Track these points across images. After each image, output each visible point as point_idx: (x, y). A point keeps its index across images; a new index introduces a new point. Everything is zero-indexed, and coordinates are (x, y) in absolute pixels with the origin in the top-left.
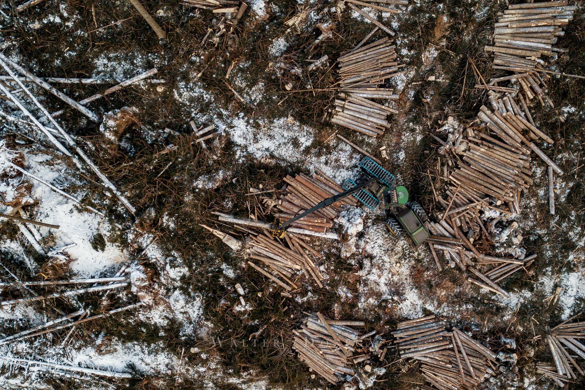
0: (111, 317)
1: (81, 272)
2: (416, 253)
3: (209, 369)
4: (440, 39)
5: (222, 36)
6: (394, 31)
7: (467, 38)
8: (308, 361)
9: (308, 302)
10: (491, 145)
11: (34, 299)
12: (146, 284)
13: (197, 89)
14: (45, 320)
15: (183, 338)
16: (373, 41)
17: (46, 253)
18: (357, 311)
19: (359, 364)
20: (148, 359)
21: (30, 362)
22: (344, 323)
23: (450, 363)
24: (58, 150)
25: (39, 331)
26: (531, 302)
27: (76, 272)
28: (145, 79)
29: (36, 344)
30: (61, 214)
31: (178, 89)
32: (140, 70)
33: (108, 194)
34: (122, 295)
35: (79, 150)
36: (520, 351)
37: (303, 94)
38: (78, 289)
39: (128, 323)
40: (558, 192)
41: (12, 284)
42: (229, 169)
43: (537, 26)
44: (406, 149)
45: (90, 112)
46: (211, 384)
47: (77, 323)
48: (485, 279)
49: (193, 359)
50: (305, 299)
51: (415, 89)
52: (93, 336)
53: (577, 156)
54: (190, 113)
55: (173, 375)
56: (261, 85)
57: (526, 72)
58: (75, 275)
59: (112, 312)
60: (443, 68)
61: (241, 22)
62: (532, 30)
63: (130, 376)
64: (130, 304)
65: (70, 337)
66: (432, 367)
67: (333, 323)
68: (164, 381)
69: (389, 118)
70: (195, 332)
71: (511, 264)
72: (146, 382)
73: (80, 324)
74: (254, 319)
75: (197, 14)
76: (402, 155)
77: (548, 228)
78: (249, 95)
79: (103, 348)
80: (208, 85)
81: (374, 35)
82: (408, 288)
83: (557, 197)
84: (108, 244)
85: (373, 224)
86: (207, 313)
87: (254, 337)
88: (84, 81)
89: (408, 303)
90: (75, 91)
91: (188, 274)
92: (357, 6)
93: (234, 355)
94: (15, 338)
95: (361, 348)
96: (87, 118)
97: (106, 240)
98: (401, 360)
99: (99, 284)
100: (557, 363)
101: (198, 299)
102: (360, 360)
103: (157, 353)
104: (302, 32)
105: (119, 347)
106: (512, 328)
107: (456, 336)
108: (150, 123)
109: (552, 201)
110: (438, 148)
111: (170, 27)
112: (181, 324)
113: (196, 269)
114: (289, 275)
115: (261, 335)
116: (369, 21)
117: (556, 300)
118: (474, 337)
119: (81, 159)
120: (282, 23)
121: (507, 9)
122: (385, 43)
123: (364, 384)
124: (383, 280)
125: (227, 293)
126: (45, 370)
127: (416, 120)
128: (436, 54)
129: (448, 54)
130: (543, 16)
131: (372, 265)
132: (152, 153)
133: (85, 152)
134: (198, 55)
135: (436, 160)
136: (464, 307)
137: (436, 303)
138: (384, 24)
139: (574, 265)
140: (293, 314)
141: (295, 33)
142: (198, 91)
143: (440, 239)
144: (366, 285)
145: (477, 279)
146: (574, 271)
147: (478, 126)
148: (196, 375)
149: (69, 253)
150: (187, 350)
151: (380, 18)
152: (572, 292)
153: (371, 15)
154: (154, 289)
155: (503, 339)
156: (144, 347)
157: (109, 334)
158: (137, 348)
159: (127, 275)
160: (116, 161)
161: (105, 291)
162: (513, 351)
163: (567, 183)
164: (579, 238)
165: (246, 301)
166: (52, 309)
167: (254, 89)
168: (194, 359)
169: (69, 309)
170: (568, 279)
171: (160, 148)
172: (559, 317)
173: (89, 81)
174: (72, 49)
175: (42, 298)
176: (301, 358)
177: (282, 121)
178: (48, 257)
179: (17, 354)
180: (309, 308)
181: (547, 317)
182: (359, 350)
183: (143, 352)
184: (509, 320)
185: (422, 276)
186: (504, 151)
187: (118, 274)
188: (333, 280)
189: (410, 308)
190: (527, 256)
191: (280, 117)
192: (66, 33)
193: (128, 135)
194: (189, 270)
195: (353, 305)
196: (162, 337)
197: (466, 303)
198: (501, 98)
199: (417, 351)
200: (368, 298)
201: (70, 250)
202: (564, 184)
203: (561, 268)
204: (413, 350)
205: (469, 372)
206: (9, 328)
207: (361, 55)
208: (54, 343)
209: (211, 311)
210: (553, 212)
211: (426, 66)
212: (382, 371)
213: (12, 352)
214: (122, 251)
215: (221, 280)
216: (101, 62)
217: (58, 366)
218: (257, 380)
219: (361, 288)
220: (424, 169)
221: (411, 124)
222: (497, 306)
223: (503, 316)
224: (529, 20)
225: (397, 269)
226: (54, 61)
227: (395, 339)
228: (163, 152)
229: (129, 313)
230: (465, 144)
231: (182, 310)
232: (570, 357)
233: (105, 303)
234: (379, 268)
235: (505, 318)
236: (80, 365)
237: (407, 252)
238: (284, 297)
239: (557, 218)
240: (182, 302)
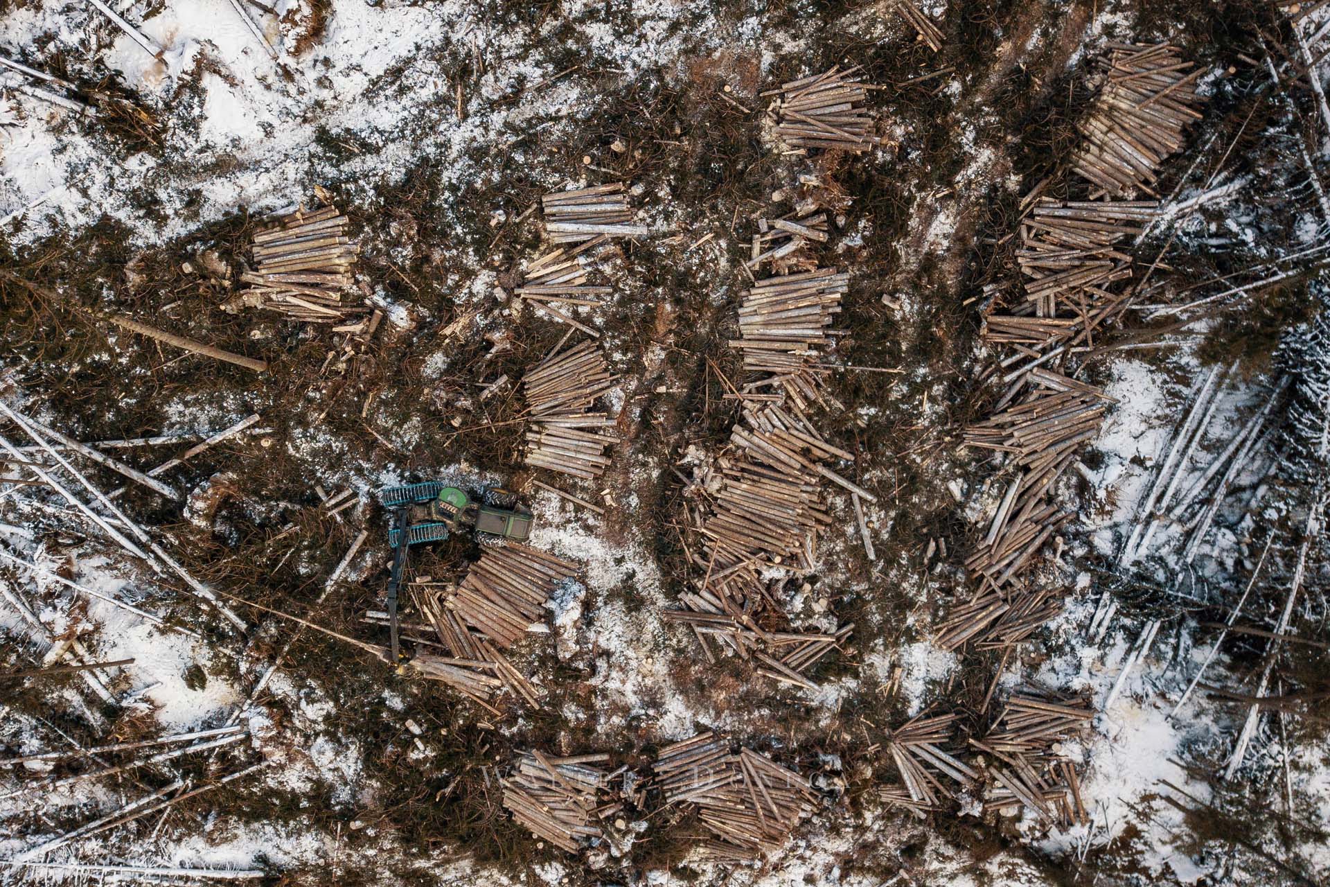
0: (224, 787)
1: (173, 724)
2: (675, 641)
3: (381, 850)
4: (665, 335)
5: (350, 361)
6: (598, 329)
7: (703, 331)
8: (528, 824)
9: (520, 732)
10: (757, 478)
11: (105, 773)
12: (274, 733)
13: (321, 437)
14: (124, 802)
15: (337, 808)
16: (571, 347)
17: (118, 702)
18: (597, 739)
19: (607, 818)
20: (287, 845)
21: (106, 870)
22: (577, 761)
23: (743, 802)
24: (123, 548)
25: (116, 820)
26: (857, 694)
27: (165, 724)
28: (242, 431)
29: (113, 839)
30: (136, 640)
31: (293, 440)
32: (234, 416)
33: (204, 607)
34: (239, 753)
35: (154, 547)
36: (849, 770)
37: (478, 431)
38: (170, 750)
39: (252, 793)
40: (877, 525)
41: (70, 754)
42: (379, 550)
43: (798, 308)
44: (639, 492)
45: (165, 487)
46: (387, 874)
47: (173, 801)
48: (782, 668)
49: (355, 839)
50: (515, 729)
51: (640, 405)
52: (199, 819)
53: (893, 473)
54: (313, 472)
55: (328, 865)
56: (415, 420)
57: (790, 373)
58: (164, 729)
59: (225, 780)
60: (677, 374)
61: (376, 337)
62: (790, 314)
63: (261, 874)
64: (251, 764)
65: (164, 824)
66: (716, 812)
67: (560, 762)
68: (315, 876)
69: (608, 451)
70: (354, 796)
71: (815, 642)
72: (287, 881)
73: (178, 803)
74: (439, 769)
75: (311, 333)
76: (634, 500)
77: (869, 579)
78: (400, 437)
79: (216, 835)
80: (337, 429)
81: (570, 339)
82: (669, 694)
83: (876, 534)
84: (209, 677)
85: (606, 604)
86: (368, 767)
87: (443, 796)
88: (152, 442)
89: (670, 716)
90: (140, 457)
91: (334, 711)
92: (540, 301)
93: (415, 825)
94: (79, 835)
95: (608, 794)
96: (162, 495)
97: (206, 672)
98: (668, 807)
99: (203, 740)
100: (908, 784)
101: (352, 747)
102: (609, 812)
103: (300, 835)
104: (467, 342)
105: (241, 831)
106: (835, 738)
107: (746, 760)
108: (256, 493)
109: (868, 542)
110: (681, 489)
111: (272, 355)
112: (332, 787)
113: (346, 702)
114: (486, 697)
115: (454, 792)
116: (561, 321)
117: (896, 688)
118: (776, 758)
119: (158, 558)
120: (436, 333)
121: (753, 286)
122: (588, 348)
123: (618, 848)
124: (629, 688)
125: (394, 735)
126: (128, 879)
127: (647, 449)
128: (663, 355)
129: (680, 353)
130: (805, 292)
131: (610, 666)
132: (263, 541)
133: (165, 549)
134: (317, 389)
135: (680, 505)
136: (756, 713)
137: (712, 712)
138: (583, 322)
139: (917, 631)
140: (498, 754)
141: (457, 344)
142: (323, 439)
143: (705, 619)
144: (605, 697)
145: (771, 669)
146: (918, 641)
147: (733, 453)
148: (363, 862)
149: (153, 698)
150: (346, 826)
151: (576, 315)
152: (919, 673)
153: (563, 311)
154: (285, 738)
155: (822, 757)
156: (279, 827)
157: (224, 813)
158: (269, 829)
159: (243, 722)
160: (212, 557)
161: (212, 750)
162: (837, 773)
163: (887, 513)
164: (918, 591)
165: (426, 743)
166: (133, 784)
167: (405, 426)
168: (358, 838)
169: (158, 782)
170: (910, 654)
171: (275, 530)
172: (904, 712)
173: (159, 441)
174: (130, 394)
175: (117, 769)
176: (518, 819)
177: (452, 469)
178: (122, 709)
179: (85, 858)
180: (521, 742)
181: (886, 715)
182: (606, 798)
183: (279, 835)
184: (828, 726)
185: (688, 674)
186: (777, 484)
187: (230, 722)
188: (553, 696)
189: (675, 724)
190: (840, 627)
191: (449, 464)
192: (119, 372)
193: (224, 513)
194: (336, 706)
195: (589, 730)
196: (305, 808)
197: (759, 708)
198: (762, 410)
199: (689, 790)
200: (610, 717)
201: (153, 693)
202: (883, 513)
203: (897, 638)
204: (684, 789)
205: (771, 811)
206: (68, 819)
207: (555, 369)
208: (141, 834)
209: (375, 765)
210: (872, 557)
211: (652, 372)
212: (643, 826)
213: (76, 856)
214: (232, 686)
215: (384, 715)
216: (174, 410)
217: (149, 871)
218: (458, 860)
219: (598, 703)
220: (667, 518)
221: (641, 456)
222: (806, 707)
223: (818, 721)
224: (785, 302)
225: (649, 667)
226: (104, 416)
227: (658, 774)
228: (281, 537)
229: (251, 779)
230: (718, 479)
231: (331, 766)
232: (926, 772)
233: (213, 768)
234: (622, 669)
235: (822, 724)
236: (182, 865)
237: (661, 640)
238: (482, 729)
239: (882, 563)
240: (330, 754)
